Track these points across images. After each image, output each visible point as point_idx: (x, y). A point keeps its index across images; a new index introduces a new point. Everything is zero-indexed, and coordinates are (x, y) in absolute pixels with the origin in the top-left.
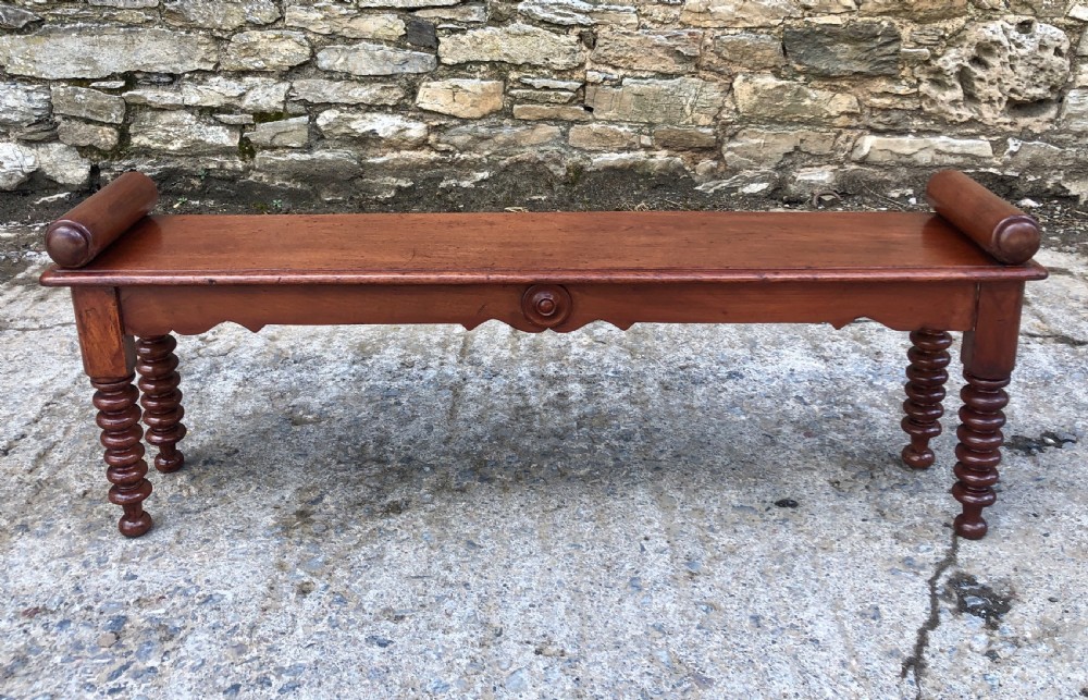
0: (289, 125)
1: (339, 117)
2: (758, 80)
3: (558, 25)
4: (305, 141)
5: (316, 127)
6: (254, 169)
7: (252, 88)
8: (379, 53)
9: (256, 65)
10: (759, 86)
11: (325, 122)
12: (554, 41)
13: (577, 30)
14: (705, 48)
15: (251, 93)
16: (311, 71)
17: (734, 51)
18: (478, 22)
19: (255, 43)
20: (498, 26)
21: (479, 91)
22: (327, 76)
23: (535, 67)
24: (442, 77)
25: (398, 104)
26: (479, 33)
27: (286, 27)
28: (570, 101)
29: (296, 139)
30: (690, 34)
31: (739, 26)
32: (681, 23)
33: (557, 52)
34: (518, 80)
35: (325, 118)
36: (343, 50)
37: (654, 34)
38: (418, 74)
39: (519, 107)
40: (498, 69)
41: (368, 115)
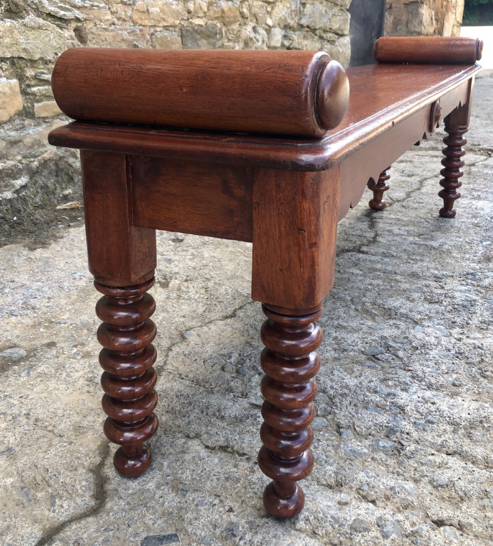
3: (61, 19)
12: (60, 36)
13: (74, 25)
14: (147, 42)
20: (15, 19)
21: (7, 90)
23: (47, 62)
30: (141, 30)
31: (162, 24)
32: (133, 22)
33: (63, 46)
34: (35, 77)
37: (120, 30)
39: (40, 104)
40: (17, 66)
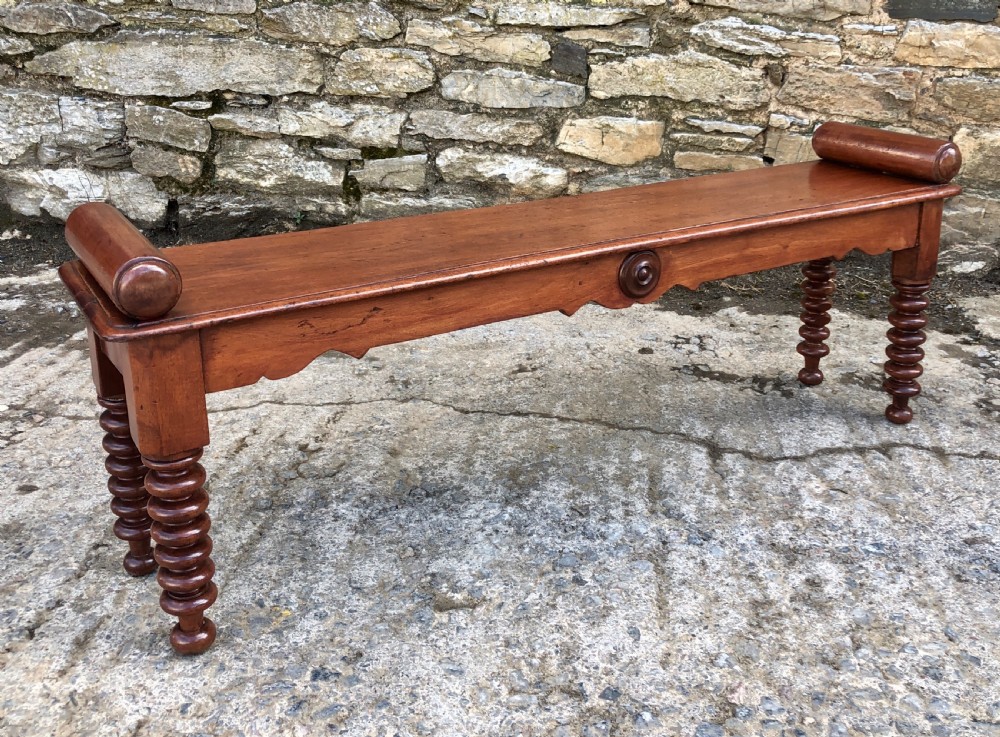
0: (403, 164)
1: (464, 157)
2: (987, 135)
3: (740, 55)
4: (422, 184)
5: (436, 168)
6: (359, 215)
7: (361, 117)
8: (516, 82)
9: (368, 89)
10: (987, 142)
11: (446, 162)
12: (733, 75)
13: (763, 62)
14: (923, 91)
15: (361, 123)
16: (433, 100)
17: (958, 98)
18: (640, 47)
19: (369, 63)
20: (665, 54)
21: (634, 131)
22: (451, 107)
23: (707, 105)
24: (590, 114)
25: (534, 145)
26: (640, 61)
27: (406, 44)
28: (747, 149)
29: (410, 180)
30: (905, 73)
31: (969, 65)
32: (895, 59)
33: (735, 88)
34: (684, 121)
35: (447, 157)
36: (473, 76)
37: (860, 71)
38: (561, 109)
39: (682, 154)
40: (659, 106)
41: (498, 157)
